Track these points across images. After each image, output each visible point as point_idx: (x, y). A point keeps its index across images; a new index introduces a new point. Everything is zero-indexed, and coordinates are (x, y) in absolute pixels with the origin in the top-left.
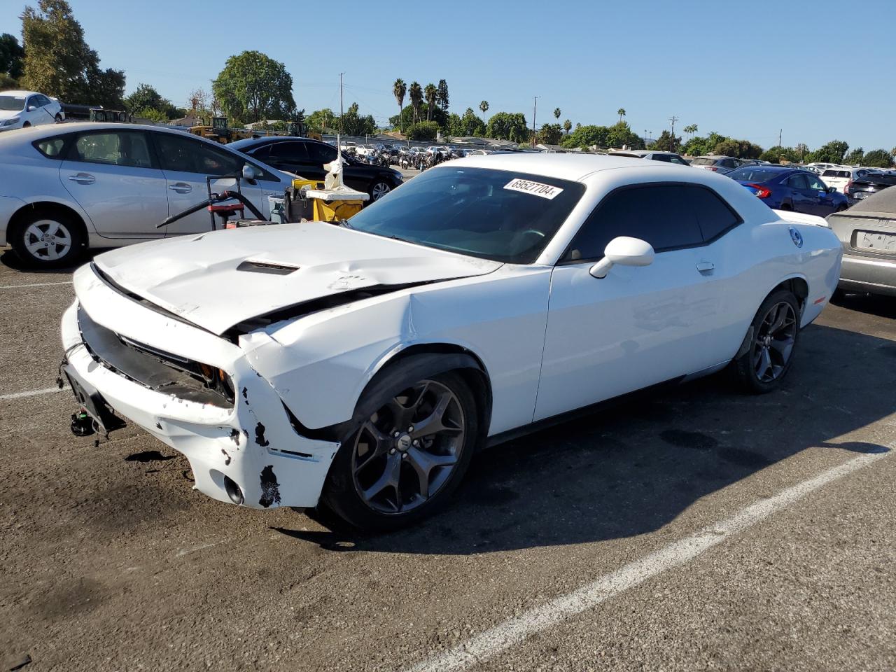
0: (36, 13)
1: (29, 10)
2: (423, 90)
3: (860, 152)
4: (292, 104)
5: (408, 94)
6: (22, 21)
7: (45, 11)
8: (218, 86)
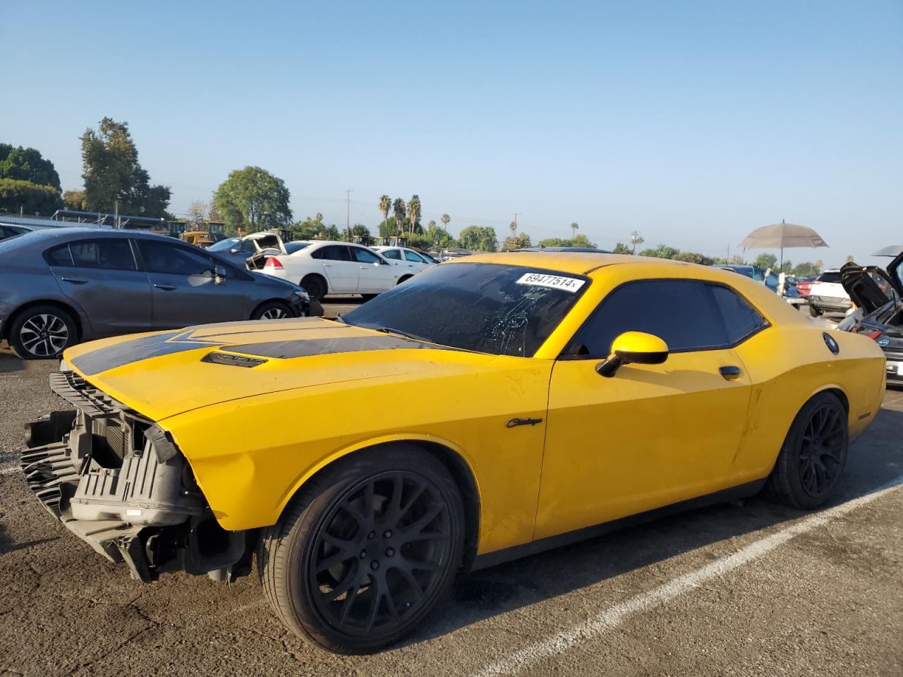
0: (96, 135)
1: (90, 132)
2: (406, 205)
3: (789, 264)
4: (288, 213)
5: (393, 207)
6: (81, 142)
7: (105, 133)
8: (221, 197)
